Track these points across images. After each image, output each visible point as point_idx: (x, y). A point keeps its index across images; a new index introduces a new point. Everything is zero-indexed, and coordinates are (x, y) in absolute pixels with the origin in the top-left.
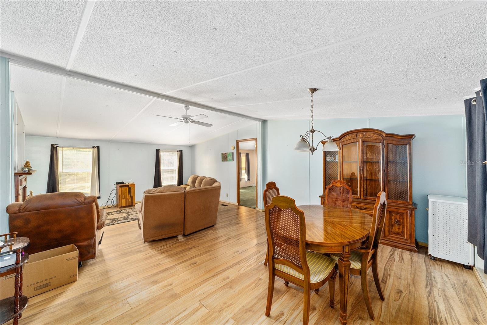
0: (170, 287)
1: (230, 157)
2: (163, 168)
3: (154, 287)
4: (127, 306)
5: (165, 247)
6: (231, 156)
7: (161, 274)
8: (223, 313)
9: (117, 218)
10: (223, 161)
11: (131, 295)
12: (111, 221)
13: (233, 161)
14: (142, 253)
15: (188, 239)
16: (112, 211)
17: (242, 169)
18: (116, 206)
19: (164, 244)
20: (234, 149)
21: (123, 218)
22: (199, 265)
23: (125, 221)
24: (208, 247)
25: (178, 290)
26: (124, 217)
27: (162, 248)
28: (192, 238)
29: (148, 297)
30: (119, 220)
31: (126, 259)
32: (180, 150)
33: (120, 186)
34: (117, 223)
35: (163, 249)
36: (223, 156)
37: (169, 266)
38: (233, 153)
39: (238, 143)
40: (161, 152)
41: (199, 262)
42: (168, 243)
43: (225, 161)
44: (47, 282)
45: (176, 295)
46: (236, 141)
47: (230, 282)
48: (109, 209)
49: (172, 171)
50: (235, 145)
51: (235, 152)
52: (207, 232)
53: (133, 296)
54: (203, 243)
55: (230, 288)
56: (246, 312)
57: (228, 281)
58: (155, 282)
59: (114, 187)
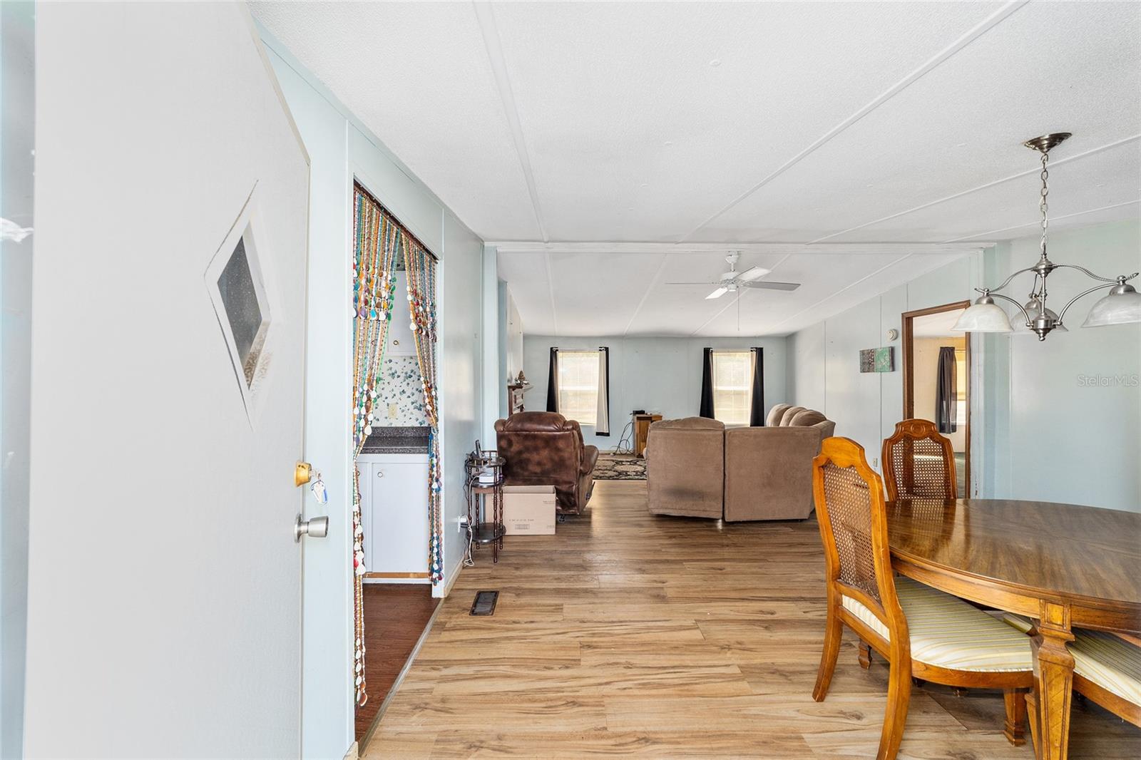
0: (660, 585)
1: (882, 360)
2: (717, 387)
3: (639, 576)
4: (595, 582)
5: (681, 530)
6: (888, 358)
7: (655, 565)
8: (726, 653)
9: (626, 472)
10: (863, 371)
11: (605, 572)
12: (617, 474)
13: (893, 370)
14: (643, 529)
15: (729, 530)
16: (624, 460)
17: (958, 398)
18: (633, 454)
19: (683, 525)
20: (896, 338)
21: (635, 473)
22: (725, 574)
23: (637, 477)
24: (762, 553)
25: (670, 593)
26: (637, 472)
27: (676, 530)
28: (738, 530)
29: (625, 584)
30: (629, 475)
31: (618, 529)
32: (756, 348)
33: (638, 418)
34: (624, 478)
35: (677, 532)
36: (864, 359)
37: (673, 558)
38: (892, 350)
39: (908, 320)
40: (713, 353)
41: (729, 569)
42: (687, 526)
43: (869, 372)
44: (525, 523)
45: (664, 597)
46: (902, 314)
47: (773, 620)
48: (623, 456)
49: (739, 394)
50: (898, 324)
51: (899, 345)
52: (777, 529)
53: (607, 574)
54: (755, 544)
55: (766, 628)
56: (773, 673)
57: (769, 617)
58: (642, 571)
59: (630, 418)
